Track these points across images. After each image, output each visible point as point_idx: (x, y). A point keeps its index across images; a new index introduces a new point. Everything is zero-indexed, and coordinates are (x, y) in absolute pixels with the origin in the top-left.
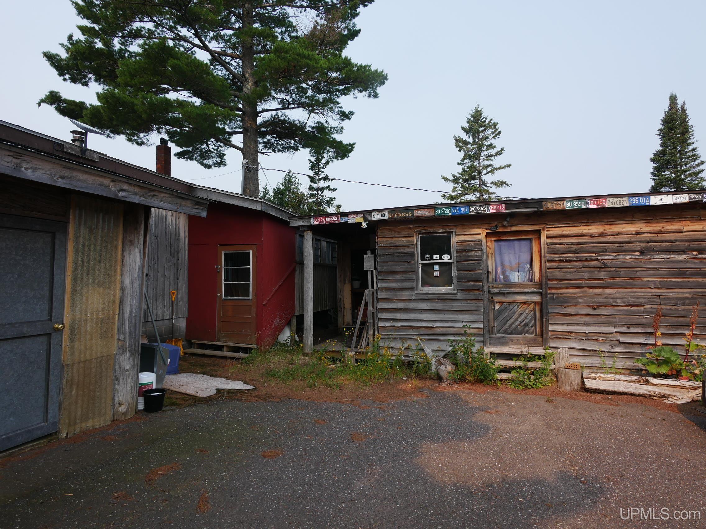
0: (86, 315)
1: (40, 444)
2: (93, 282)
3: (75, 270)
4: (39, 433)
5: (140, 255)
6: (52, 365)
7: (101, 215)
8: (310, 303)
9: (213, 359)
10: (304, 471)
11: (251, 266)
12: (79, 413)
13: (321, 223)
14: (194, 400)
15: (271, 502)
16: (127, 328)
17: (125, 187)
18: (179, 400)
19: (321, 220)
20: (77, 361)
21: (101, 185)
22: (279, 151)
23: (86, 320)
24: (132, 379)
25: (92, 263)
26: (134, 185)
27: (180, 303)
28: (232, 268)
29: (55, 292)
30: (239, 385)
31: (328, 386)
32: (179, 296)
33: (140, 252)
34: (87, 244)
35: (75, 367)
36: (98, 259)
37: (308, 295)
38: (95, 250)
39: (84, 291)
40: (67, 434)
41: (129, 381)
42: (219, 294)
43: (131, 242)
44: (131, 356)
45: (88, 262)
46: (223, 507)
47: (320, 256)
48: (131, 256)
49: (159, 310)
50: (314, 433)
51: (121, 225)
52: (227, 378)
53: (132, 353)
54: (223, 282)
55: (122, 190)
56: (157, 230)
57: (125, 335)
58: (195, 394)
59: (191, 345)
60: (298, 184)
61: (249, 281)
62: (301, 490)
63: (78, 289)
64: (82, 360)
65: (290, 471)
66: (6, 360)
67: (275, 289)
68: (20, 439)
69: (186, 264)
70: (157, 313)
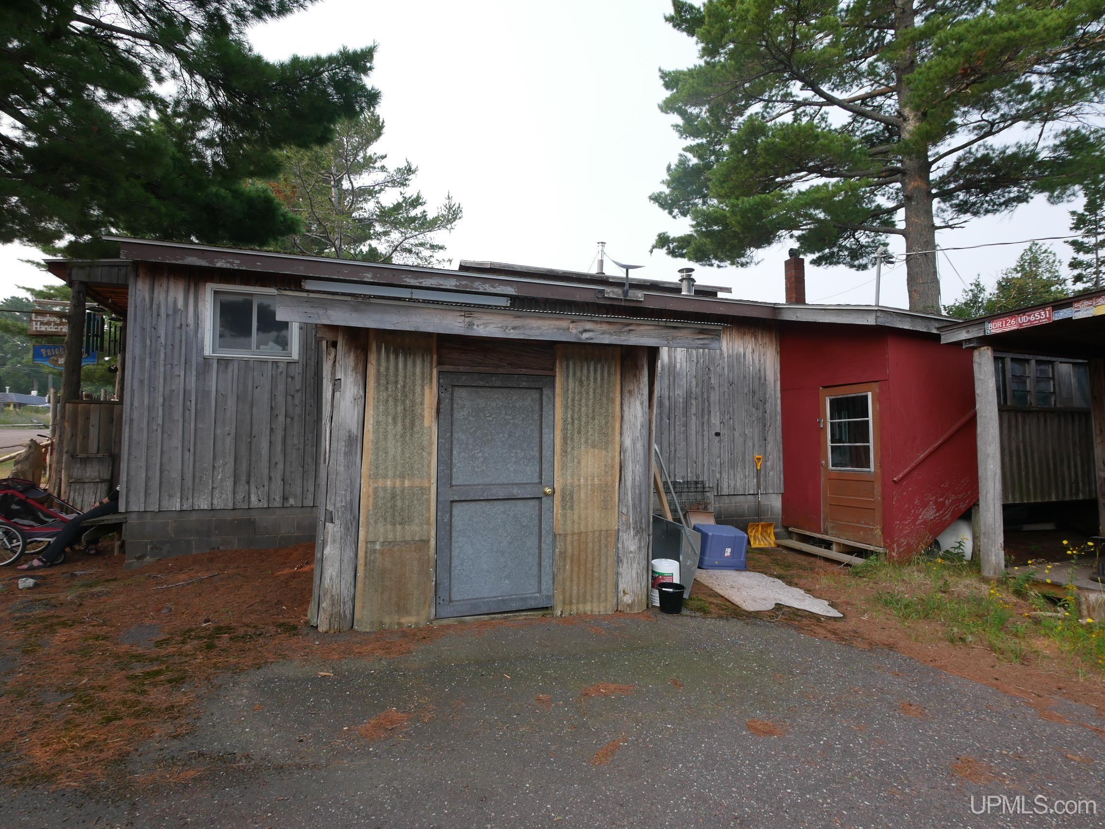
0: (579, 480)
1: (534, 615)
2: (586, 442)
3: (565, 429)
4: (532, 604)
5: (642, 408)
6: (543, 532)
7: (592, 363)
8: (990, 484)
9: (812, 559)
10: (787, 781)
11: (870, 418)
12: (575, 592)
13: (1007, 330)
14: (733, 612)
15: (687, 801)
16: (630, 499)
17: (589, 326)
18: (712, 606)
19: (1006, 322)
20: (569, 532)
21: (558, 329)
22: (987, 211)
23: (579, 485)
24: (639, 564)
25: (584, 420)
26: (601, 323)
27: (771, 473)
28: (849, 422)
29: (544, 452)
30: (819, 607)
31: (992, 648)
32: (769, 464)
33: (642, 403)
34: (577, 398)
35: (569, 538)
36: (591, 415)
37: (986, 469)
38: (587, 405)
39: (576, 453)
40: (562, 612)
41: (635, 565)
42: (823, 462)
43: (630, 392)
44: (636, 535)
45: (579, 419)
46: (622, 771)
47: (1054, 393)
48: (632, 410)
49: (739, 481)
50: (878, 724)
51: (619, 373)
52: (808, 591)
53: (638, 532)
54: (829, 444)
55: (585, 331)
56: (731, 375)
57: (627, 506)
58: (739, 604)
59: (790, 535)
60: (1054, 262)
61: (868, 442)
62: (751, 807)
63: (569, 449)
64: (576, 531)
65: (766, 769)
66: (499, 520)
67: (922, 456)
68: (514, 605)
69: (779, 418)
70: (735, 485)
